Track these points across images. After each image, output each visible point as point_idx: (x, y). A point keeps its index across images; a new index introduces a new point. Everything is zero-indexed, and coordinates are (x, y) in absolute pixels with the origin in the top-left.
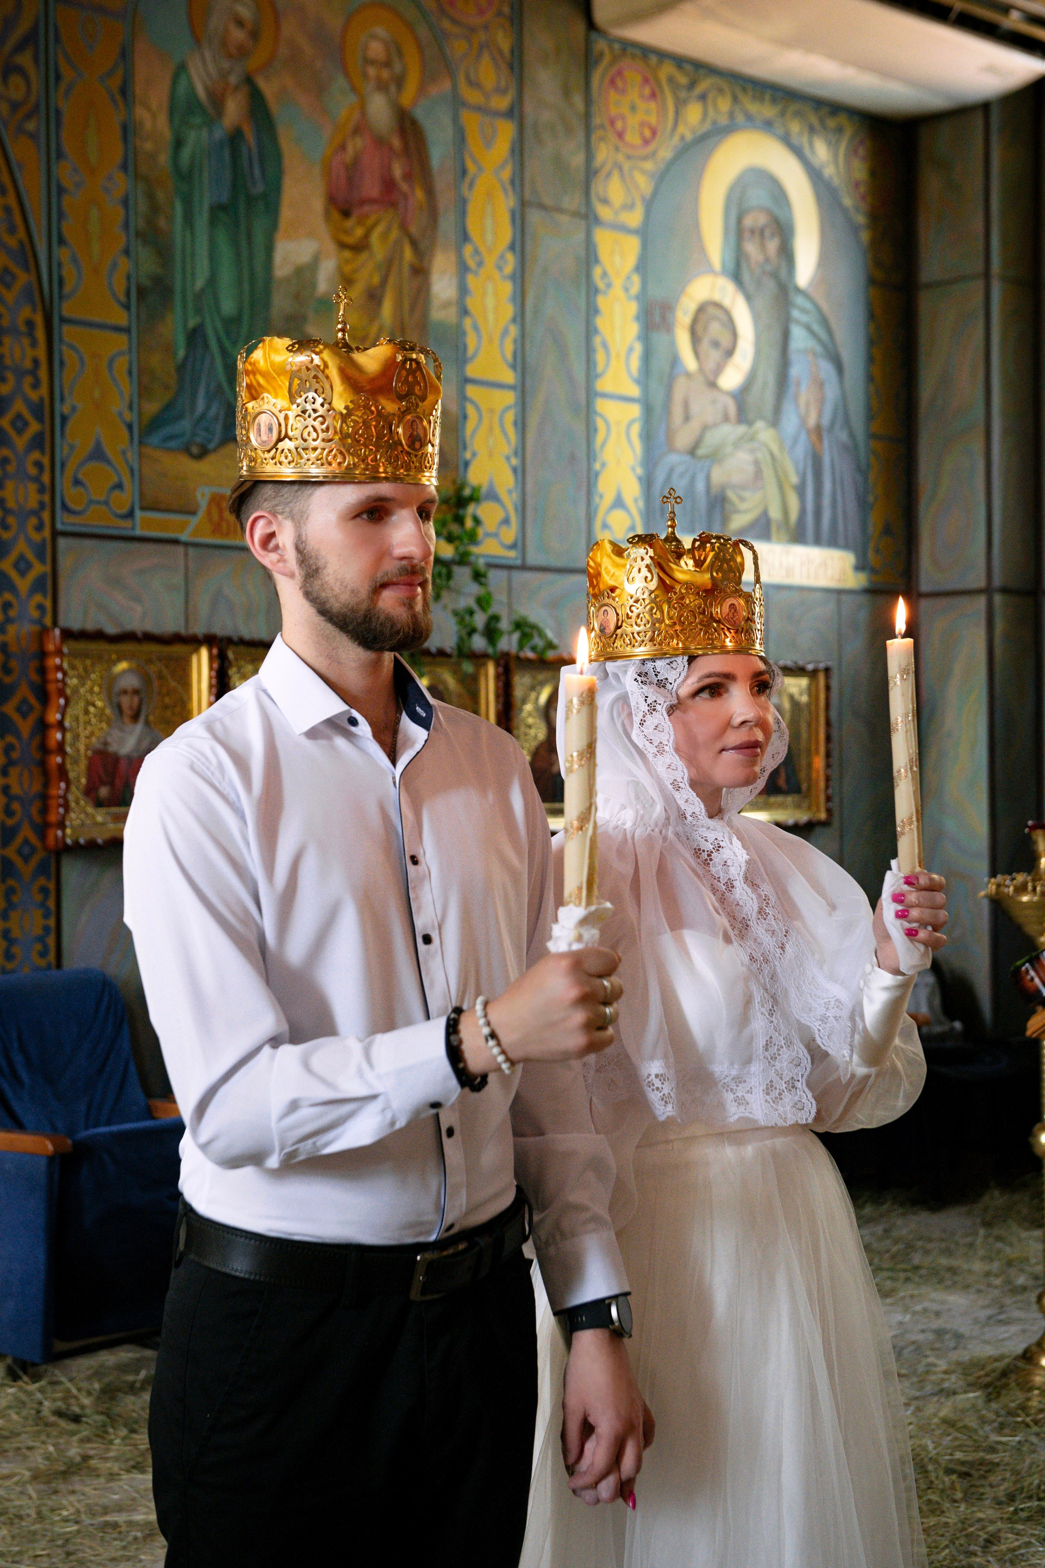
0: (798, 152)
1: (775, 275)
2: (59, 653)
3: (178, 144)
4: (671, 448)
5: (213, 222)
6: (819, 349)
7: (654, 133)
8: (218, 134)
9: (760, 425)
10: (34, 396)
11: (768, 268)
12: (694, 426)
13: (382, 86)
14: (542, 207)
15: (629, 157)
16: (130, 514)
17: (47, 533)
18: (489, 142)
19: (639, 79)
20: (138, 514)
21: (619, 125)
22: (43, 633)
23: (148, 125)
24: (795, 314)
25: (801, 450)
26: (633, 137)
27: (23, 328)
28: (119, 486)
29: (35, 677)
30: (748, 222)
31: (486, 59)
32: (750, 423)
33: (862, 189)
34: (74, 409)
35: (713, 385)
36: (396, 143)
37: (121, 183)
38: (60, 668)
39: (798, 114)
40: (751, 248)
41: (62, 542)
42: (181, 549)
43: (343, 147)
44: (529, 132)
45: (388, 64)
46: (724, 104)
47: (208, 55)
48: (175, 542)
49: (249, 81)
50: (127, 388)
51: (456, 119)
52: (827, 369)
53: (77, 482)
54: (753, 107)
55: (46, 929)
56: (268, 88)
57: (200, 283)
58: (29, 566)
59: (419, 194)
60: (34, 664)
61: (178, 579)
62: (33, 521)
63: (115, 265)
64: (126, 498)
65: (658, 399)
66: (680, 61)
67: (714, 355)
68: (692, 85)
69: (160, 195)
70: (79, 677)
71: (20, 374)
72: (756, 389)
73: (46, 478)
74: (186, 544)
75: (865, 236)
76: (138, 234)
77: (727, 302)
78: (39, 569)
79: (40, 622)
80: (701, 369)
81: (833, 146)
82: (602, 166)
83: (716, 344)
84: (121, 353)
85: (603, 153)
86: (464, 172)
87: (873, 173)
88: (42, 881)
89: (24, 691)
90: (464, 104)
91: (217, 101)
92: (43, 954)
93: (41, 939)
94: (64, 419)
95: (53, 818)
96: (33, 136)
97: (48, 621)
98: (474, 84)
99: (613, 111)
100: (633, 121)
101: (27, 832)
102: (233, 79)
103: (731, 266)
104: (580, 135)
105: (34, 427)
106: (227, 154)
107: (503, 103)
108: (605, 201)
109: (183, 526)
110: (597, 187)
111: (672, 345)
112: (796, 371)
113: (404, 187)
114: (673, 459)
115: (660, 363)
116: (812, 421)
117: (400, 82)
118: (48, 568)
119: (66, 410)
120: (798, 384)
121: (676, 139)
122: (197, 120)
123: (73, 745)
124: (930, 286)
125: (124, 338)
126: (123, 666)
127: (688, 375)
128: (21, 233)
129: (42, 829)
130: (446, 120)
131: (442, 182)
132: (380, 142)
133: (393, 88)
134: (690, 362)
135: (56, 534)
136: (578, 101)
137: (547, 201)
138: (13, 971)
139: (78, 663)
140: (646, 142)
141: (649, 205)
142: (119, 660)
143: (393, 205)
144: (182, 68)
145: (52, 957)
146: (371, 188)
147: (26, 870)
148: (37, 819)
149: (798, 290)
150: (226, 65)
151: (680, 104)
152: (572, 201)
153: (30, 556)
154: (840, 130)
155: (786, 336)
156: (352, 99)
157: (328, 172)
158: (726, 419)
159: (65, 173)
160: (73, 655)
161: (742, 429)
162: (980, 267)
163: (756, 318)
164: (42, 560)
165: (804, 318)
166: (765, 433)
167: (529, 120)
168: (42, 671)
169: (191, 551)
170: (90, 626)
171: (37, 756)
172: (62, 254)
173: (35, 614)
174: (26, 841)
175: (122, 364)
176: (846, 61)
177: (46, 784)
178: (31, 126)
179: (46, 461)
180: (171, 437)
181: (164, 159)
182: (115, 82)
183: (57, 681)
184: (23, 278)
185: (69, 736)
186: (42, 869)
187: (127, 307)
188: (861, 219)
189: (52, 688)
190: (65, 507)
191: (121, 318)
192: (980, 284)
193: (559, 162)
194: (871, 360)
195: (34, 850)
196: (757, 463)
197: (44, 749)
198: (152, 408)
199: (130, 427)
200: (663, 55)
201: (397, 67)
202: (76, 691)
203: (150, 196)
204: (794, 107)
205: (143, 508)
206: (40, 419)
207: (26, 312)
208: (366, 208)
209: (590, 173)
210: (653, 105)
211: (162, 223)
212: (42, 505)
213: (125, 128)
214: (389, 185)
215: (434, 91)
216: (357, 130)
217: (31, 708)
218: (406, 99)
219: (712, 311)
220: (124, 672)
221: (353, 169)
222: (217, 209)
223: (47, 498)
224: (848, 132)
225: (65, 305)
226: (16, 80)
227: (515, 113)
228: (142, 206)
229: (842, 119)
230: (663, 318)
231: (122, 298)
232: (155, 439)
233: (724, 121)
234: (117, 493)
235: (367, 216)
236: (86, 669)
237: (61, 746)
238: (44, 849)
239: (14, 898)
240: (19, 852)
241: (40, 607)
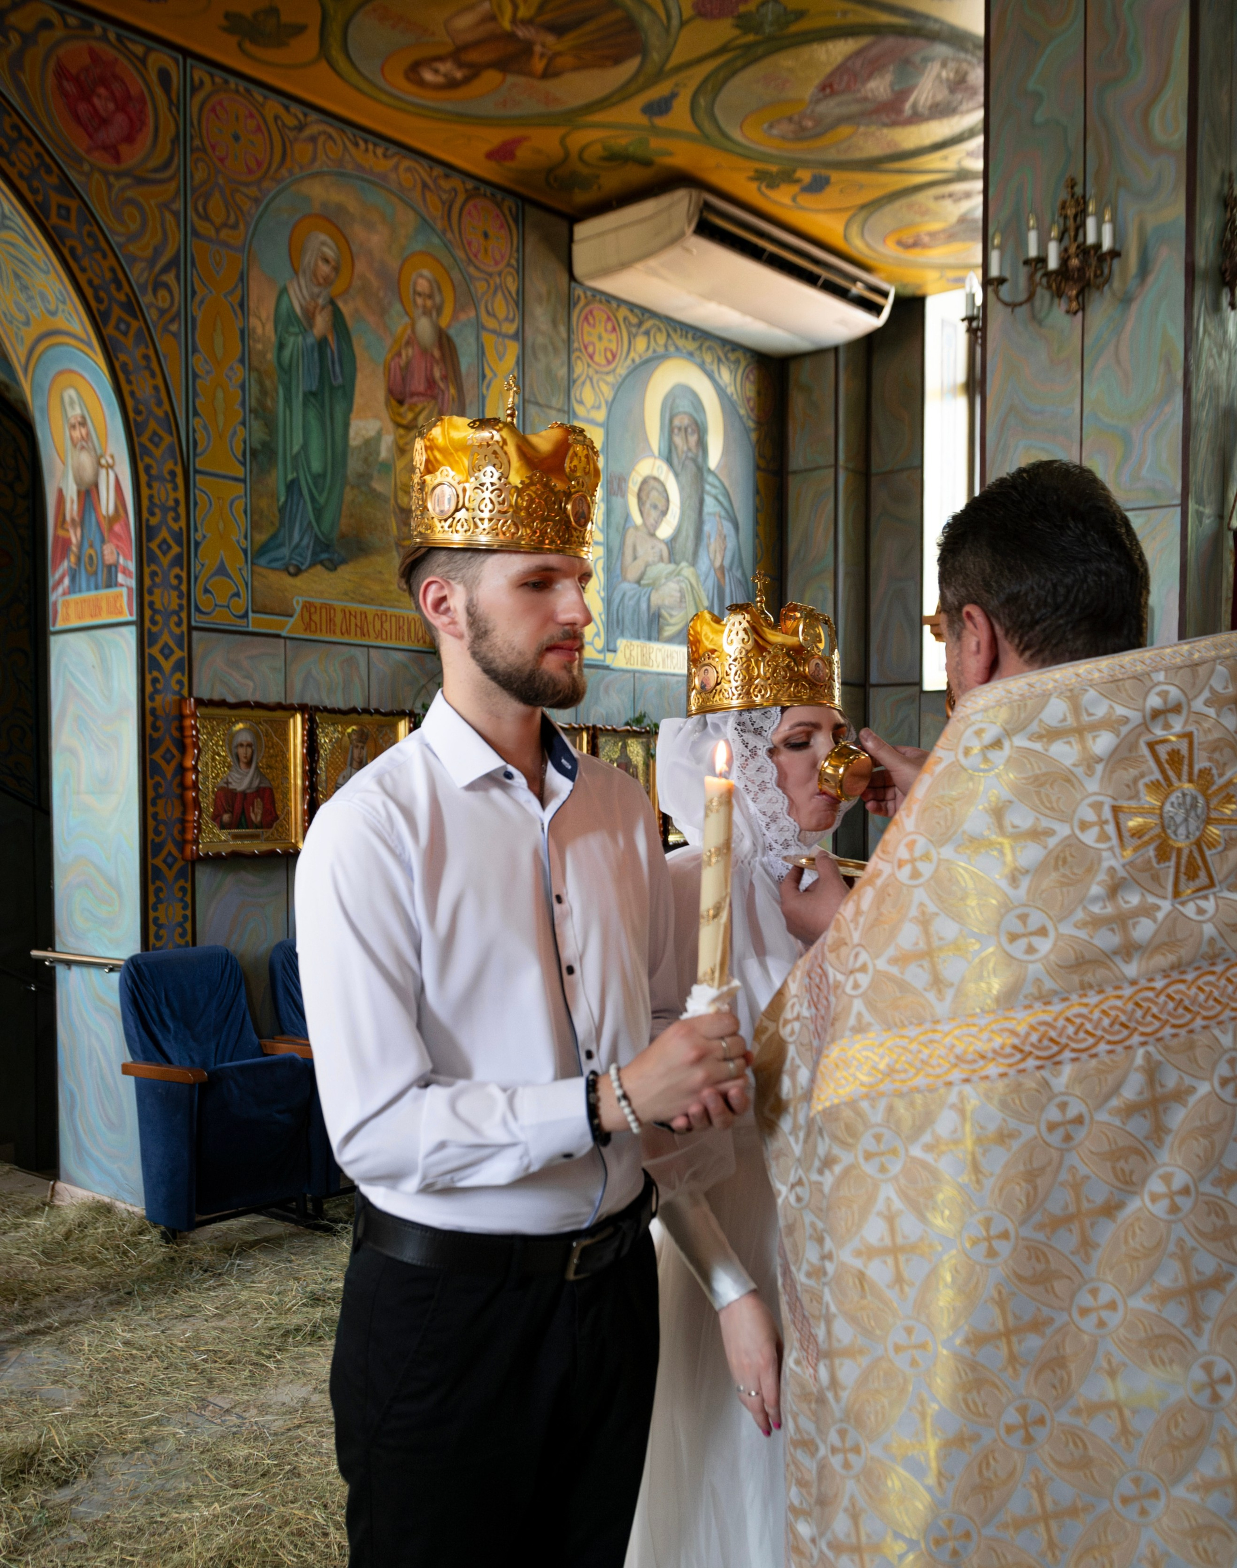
0: (710, 376)
1: (695, 461)
2: (194, 715)
3: (281, 346)
4: (624, 579)
5: (305, 404)
6: (723, 513)
7: (614, 356)
8: (310, 340)
9: (684, 564)
10: (175, 527)
11: (690, 455)
12: (640, 564)
13: (426, 312)
14: (537, 404)
15: (597, 372)
16: (245, 616)
17: (184, 627)
18: (501, 358)
19: (605, 317)
20: (250, 614)
21: (590, 349)
22: (182, 700)
23: (259, 331)
24: (708, 487)
25: (710, 583)
26: (599, 358)
27: (168, 477)
28: (237, 595)
29: (176, 734)
30: (677, 422)
31: (500, 295)
32: (677, 563)
33: (752, 404)
34: (204, 537)
35: (653, 535)
36: (437, 353)
37: (240, 373)
38: (194, 727)
39: (710, 348)
40: (678, 440)
41: (195, 634)
42: (282, 641)
43: (399, 354)
44: (529, 351)
45: (430, 296)
46: (661, 339)
47: (303, 282)
48: (278, 636)
49: (332, 302)
50: (243, 522)
51: (478, 338)
52: (728, 527)
53: (206, 591)
54: (681, 342)
55: (185, 917)
56: (346, 309)
57: (296, 448)
58: (172, 652)
59: (452, 391)
60: (175, 724)
61: (280, 664)
62: (175, 618)
63: (235, 433)
64: (241, 604)
65: (616, 544)
66: (632, 306)
67: (654, 514)
68: (640, 324)
69: (268, 383)
70: (208, 733)
71: (165, 509)
72: (681, 540)
73: (184, 587)
74: (285, 638)
75: (754, 436)
76: (250, 411)
77: (662, 478)
78: (178, 654)
79: (179, 693)
80: (644, 524)
81: (734, 373)
82: (579, 377)
83: (655, 507)
84: (239, 497)
85: (579, 368)
86: (484, 376)
87: (759, 393)
88: (181, 882)
89: (168, 743)
90: (484, 328)
91: (310, 316)
92: (183, 935)
93: (181, 925)
94: (197, 544)
95: (189, 837)
96: (175, 335)
97: (185, 692)
98: (491, 314)
99: (587, 339)
100: (600, 346)
101: (170, 847)
102: (321, 301)
103: (665, 452)
104: (565, 357)
105: (176, 549)
106: (316, 355)
107: (511, 328)
108: (581, 402)
109: (283, 626)
110: (575, 392)
111: (626, 506)
112: (707, 528)
113: (442, 385)
114: (625, 586)
115: (617, 518)
116: (718, 564)
117: (439, 310)
118: (185, 654)
119: (199, 537)
120: (709, 537)
121: (629, 361)
122: (293, 329)
123: (204, 784)
124: (795, 472)
125: (242, 485)
126: (240, 726)
127: (636, 528)
128: (166, 406)
129: (182, 845)
130: (472, 340)
131: (468, 383)
132: (424, 352)
133: (434, 314)
134: (637, 519)
135: (191, 629)
136: (563, 330)
137: (541, 401)
138: (160, 948)
139: (207, 723)
140: (609, 362)
141: (610, 406)
142: (237, 722)
143: (434, 397)
144: (284, 291)
145: (189, 938)
146: (418, 384)
147: (170, 874)
148: (178, 837)
149: (709, 470)
150: (316, 290)
151: (632, 337)
152: (557, 401)
153: (172, 644)
154: (737, 362)
155: (701, 502)
156: (406, 320)
157: (388, 370)
158: (661, 559)
159: (198, 363)
160: (204, 717)
161: (672, 567)
162: (832, 461)
163: (682, 489)
164: (182, 649)
165: (714, 491)
166: (687, 571)
167: (529, 342)
168: (181, 729)
169: (288, 642)
170: (216, 697)
171: (178, 791)
172: (195, 422)
173: (176, 687)
174: (170, 853)
175: (239, 505)
176: (745, 312)
177: (184, 813)
178: (174, 327)
179: (184, 575)
180: (276, 560)
181: (271, 356)
182: (235, 299)
183: (193, 736)
184: (168, 439)
185: (201, 776)
186: (182, 874)
187: (244, 464)
188: (751, 424)
189: (188, 741)
190: (198, 609)
191: (240, 472)
192: (832, 470)
193: (549, 371)
194: (756, 522)
195: (175, 859)
196: (681, 591)
197: (183, 786)
198: (261, 538)
199: (245, 551)
200: (621, 302)
201: (438, 299)
202: (205, 744)
203: (261, 383)
204: (707, 344)
205: (253, 612)
206: (180, 544)
207: (169, 465)
208: (415, 399)
209: (570, 382)
210: (613, 336)
211: (269, 403)
212: (181, 607)
213: (242, 332)
214: (431, 383)
215: (463, 317)
216: (408, 343)
217: (173, 756)
218: (444, 323)
219: (652, 483)
220: (241, 730)
221: (406, 371)
222: (310, 396)
223: (184, 602)
224: (743, 364)
225: (197, 460)
226: (162, 293)
227: (519, 336)
228: (255, 389)
229: (739, 354)
230: (619, 486)
231: (241, 458)
232: (263, 561)
233: (661, 350)
234: (236, 599)
235: (415, 404)
236: (212, 728)
237: (195, 784)
238: (183, 859)
239: (161, 895)
240: (165, 861)
241: (180, 682)
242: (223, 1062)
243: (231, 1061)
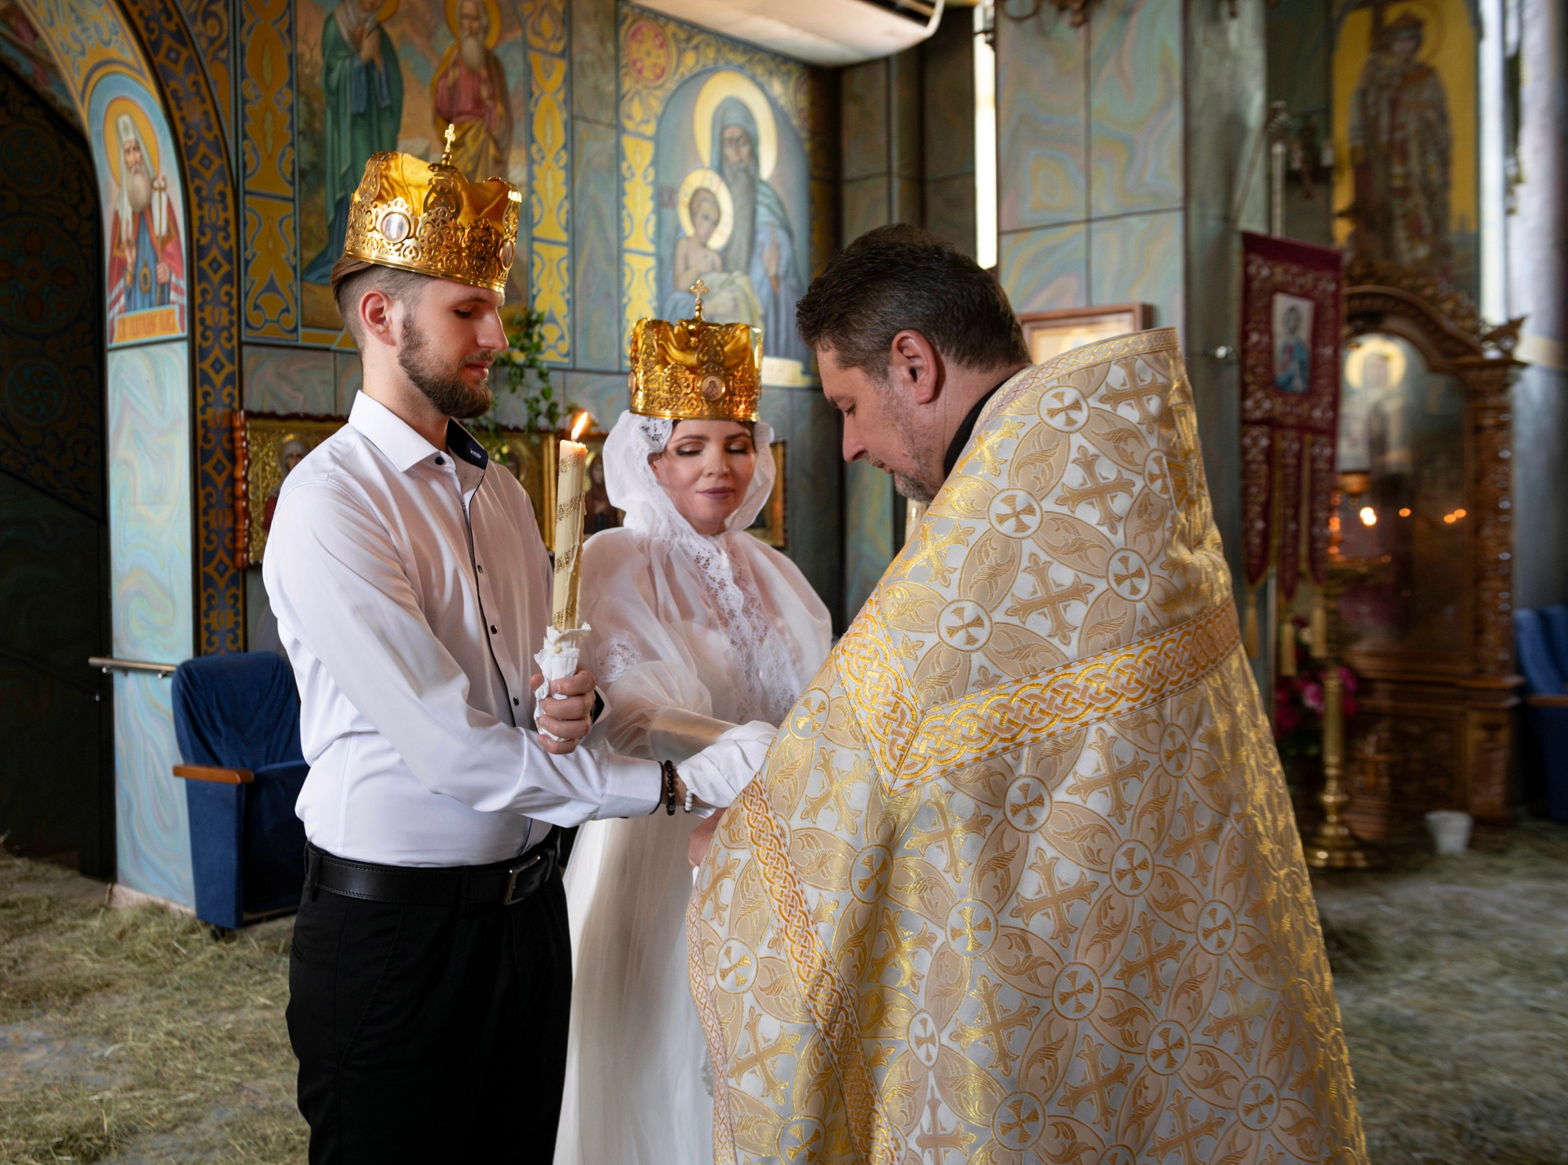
0: (761, 87)
1: (746, 171)
2: (243, 427)
3: (329, 70)
4: (676, 289)
5: (353, 125)
6: (777, 222)
7: (663, 71)
8: (357, 63)
9: (737, 273)
10: (226, 246)
11: (742, 165)
12: (692, 273)
13: (473, 34)
14: (585, 119)
15: (646, 87)
16: (295, 330)
17: (235, 342)
18: (549, 74)
19: (652, 34)
20: (300, 330)
21: (639, 65)
22: (232, 414)
23: (307, 57)
24: (761, 198)
25: (765, 291)
26: (648, 74)
27: (218, 198)
28: (287, 310)
29: (227, 445)
30: (728, 134)
31: (546, 16)
32: (730, 272)
33: (805, 114)
34: (254, 255)
35: (704, 245)
36: (484, 73)
37: (288, 97)
38: (244, 439)
39: (760, 61)
40: (730, 152)
41: (246, 350)
42: (331, 355)
43: (445, 75)
44: (576, 69)
45: (477, 18)
46: (711, 53)
47: (350, 9)
48: (327, 350)
49: (379, 26)
50: (292, 240)
51: (525, 57)
52: (782, 236)
53: (256, 307)
54: (731, 56)
55: (237, 624)
56: (392, 32)
57: (344, 169)
58: (222, 367)
59: (500, 109)
60: (226, 436)
61: (330, 376)
62: (225, 334)
63: (283, 155)
64: (292, 318)
65: (667, 253)
66: (681, 23)
67: (706, 225)
68: (689, 40)
69: (316, 106)
70: (258, 445)
71: (215, 230)
72: (734, 249)
73: (234, 303)
74: (335, 352)
75: (807, 146)
76: (299, 133)
77: (714, 188)
78: (229, 368)
79: (230, 405)
80: (697, 234)
81: (785, 83)
82: (627, 93)
83: (706, 217)
84: (289, 216)
85: (628, 84)
86: (531, 95)
87: (813, 103)
88: (233, 590)
89: (219, 455)
90: (531, 47)
91: (357, 41)
92: (234, 641)
93: (233, 631)
94: (247, 263)
95: (240, 545)
96: (225, 62)
97: (236, 405)
98: (538, 34)
99: (635, 55)
100: (648, 62)
101: (221, 555)
102: (367, 25)
103: (716, 164)
104: (612, 73)
105: (226, 268)
106: (363, 78)
107: (558, 47)
108: (629, 117)
109: (333, 339)
110: (624, 107)
111: (676, 218)
112: (761, 237)
113: (489, 103)
114: (678, 296)
115: (668, 229)
116: (772, 272)
117: (486, 30)
118: (236, 367)
119: (249, 255)
120: (763, 246)
121: (677, 77)
122: (342, 54)
123: (254, 494)
124: (850, 181)
125: (291, 205)
126: (291, 437)
127: (688, 239)
128: (216, 130)
129: (233, 553)
130: (519, 58)
131: (515, 101)
132: (472, 72)
133: (481, 36)
134: (688, 229)
135: (241, 344)
136: (610, 47)
137: (589, 116)
138: (212, 654)
139: (257, 435)
140: (658, 77)
141: (660, 120)
142: (287, 433)
143: (482, 116)
144: (331, 17)
145: (241, 644)
146: (465, 103)
147: (222, 583)
148: (230, 546)
149: (763, 183)
150: (363, 15)
151: (681, 52)
152: (606, 116)
153: (223, 359)
154: (789, 73)
155: (754, 212)
156: (452, 41)
157: (435, 90)
158: (713, 269)
159: (248, 89)
160: (254, 429)
161: (724, 276)
162: (883, 168)
163: (734, 200)
164: (232, 362)
165: (767, 201)
166: (741, 280)
167: (577, 58)
168: (232, 440)
169: (338, 356)
170: (266, 409)
171: (228, 501)
172: (245, 145)
173: (227, 401)
174: (221, 562)
175: (289, 224)
176: (794, 25)
177: (235, 521)
178: (223, 55)
179: (234, 291)
180: (325, 276)
181: (319, 80)
182: (284, 25)
183: (242, 448)
184: (217, 162)
185: (251, 487)
186: (233, 581)
187: (293, 183)
188: (804, 135)
189: (239, 452)
190: (248, 325)
191: (289, 192)
192: (884, 180)
193: (596, 88)
194: (812, 230)
195: (227, 568)
196: (735, 300)
197: (234, 497)
198: (310, 255)
199: (294, 268)
200: (669, 18)
201: (484, 21)
202: (256, 454)
203: (309, 105)
204: (758, 57)
205: (303, 326)
206: (230, 262)
207: (220, 186)
208: (463, 118)
209: (619, 98)
210: (662, 52)
211: (317, 125)
212: (231, 323)
213: (290, 57)
214: (478, 102)
215: (510, 37)
216: (455, 64)
217: (224, 468)
218: (491, 42)
219: (704, 195)
220: (291, 442)
221: (453, 91)
222: (356, 116)
223: (235, 318)
224: (795, 76)
225: (247, 181)
226: (212, 22)
227: (566, 54)
228: (303, 112)
229: (790, 66)
230: (670, 198)
231: (289, 177)
232: (313, 277)
233: (710, 64)
234: (285, 315)
235: (463, 123)
236: (263, 440)
237: (245, 494)
238: (235, 567)
239: (213, 602)
240: (216, 569)
241: (230, 395)
242: (273, 762)
243: (281, 761)
